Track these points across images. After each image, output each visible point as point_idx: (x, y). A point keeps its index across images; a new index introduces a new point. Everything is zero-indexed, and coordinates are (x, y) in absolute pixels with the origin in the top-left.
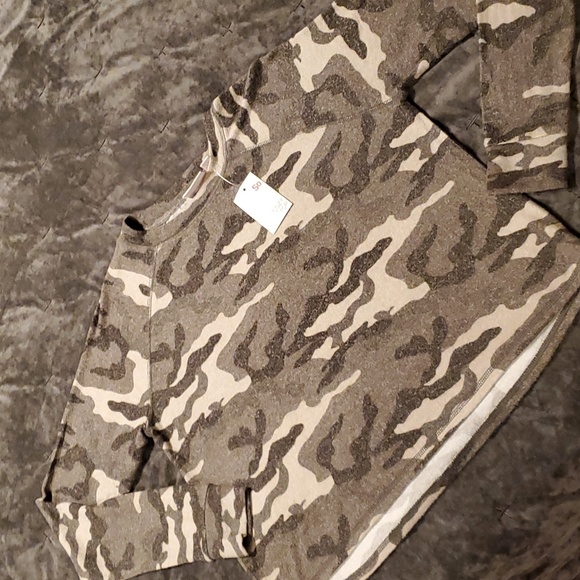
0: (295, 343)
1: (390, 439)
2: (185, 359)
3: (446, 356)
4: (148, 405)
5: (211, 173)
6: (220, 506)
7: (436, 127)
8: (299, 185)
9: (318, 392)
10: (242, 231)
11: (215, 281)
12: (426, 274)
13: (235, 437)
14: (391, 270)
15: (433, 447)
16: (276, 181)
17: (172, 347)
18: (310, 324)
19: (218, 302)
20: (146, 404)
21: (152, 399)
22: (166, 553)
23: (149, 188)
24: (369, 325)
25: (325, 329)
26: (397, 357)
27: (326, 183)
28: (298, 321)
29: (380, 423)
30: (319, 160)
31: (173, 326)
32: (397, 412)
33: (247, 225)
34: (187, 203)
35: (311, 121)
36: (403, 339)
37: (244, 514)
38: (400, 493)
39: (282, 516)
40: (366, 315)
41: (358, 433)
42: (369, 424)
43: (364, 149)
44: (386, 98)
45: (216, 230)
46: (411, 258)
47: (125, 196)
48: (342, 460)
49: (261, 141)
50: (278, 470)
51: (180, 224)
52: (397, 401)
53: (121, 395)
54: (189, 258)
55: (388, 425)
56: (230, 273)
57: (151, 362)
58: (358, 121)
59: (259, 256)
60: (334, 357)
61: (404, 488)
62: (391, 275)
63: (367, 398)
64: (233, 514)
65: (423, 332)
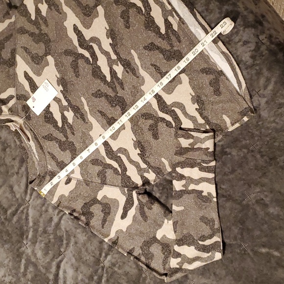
0: (112, 88)
1: (166, 37)
2: (108, 161)
4: (128, 190)
5: (21, 126)
6: (186, 148)
8: (39, 74)
9: (138, 77)
10: (53, 113)
11: (73, 134)
12: (94, 7)
13: (153, 135)
14: (88, 26)
15: (174, 13)
16: (34, 87)
17: (101, 168)
18: (105, 77)
19: (83, 133)
20: (126, 192)
21: (124, 187)
22: (208, 193)
23: (19, 168)
24: (112, 42)
25: (109, 68)
26: (128, 28)
27: (42, 58)
28: (102, 84)
29: (159, 42)
30: (30, 61)
31: (90, 165)
32: (154, 31)
33: (51, 109)
34: (32, 144)
35: (12, 63)
36: (121, 23)
37: (192, 133)
38: (193, 34)
39: (196, 109)
40: (107, 44)
41: (161, 56)
42: (158, 48)
43: (32, 35)
44: (13, 20)
45: (49, 129)
46: (85, 14)
47: (19, 185)
49: (14, 94)
50: (173, 108)
51: (41, 151)
52: (149, 30)
53: (119, 209)
54: (58, 149)
55: (160, 37)
56: (71, 124)
57: (106, 184)
58: (19, 36)
59: (66, 104)
60: (123, 65)
61: (191, 32)
62: (90, 27)
63: (145, 48)
64: (191, 141)
65: (120, 11)
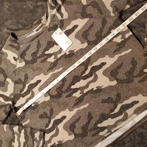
0: (67, 89)
1: (95, 127)
2: (27, 85)
3: (119, 106)
4: (12, 98)
5: (45, 24)
6: (34, 136)
7: (129, 29)
8: (76, 36)
9: (73, 107)
10: (53, 47)
11: (41, 62)
12: (116, 78)
13: (42, 115)
14: (104, 73)
15: (109, 133)
16: (68, 33)
17: (23, 80)
18: (74, 84)
19: (42, 69)
20: (11, 97)
21: (14, 96)
22: (13, 145)
23: (21, 24)
24: (94, 90)
25: (78, 87)
26: (102, 102)
27: (86, 39)
28: (69, 82)
29: (93, 122)
30: (84, 30)
31: (24, 73)
32: (99, 120)
33: (55, 46)
34: (34, 33)
35: (84, 16)
36: (105, 97)
37: (42, 140)
38: (96, 145)
39: (55, 143)
40: (93, 86)
41: (85, 123)
42: (89, 121)
43: (101, 30)
44: (112, 15)
45: (44, 45)
46: (112, 71)
47: (11, 24)
48: (78, 130)
49: (64, 18)
50: (55, 129)
51: (31, 39)
52: (100, 116)
53: (3, 92)
54: (33, 52)
55: (95, 123)
56: (47, 61)
57: (15, 84)
58: (101, 20)
59: (58, 57)
60: (80, 97)
61: (97, 144)
62: (104, 75)
63: (90, 113)
64: (38, 139)
65: (112, 96)
